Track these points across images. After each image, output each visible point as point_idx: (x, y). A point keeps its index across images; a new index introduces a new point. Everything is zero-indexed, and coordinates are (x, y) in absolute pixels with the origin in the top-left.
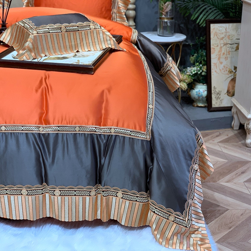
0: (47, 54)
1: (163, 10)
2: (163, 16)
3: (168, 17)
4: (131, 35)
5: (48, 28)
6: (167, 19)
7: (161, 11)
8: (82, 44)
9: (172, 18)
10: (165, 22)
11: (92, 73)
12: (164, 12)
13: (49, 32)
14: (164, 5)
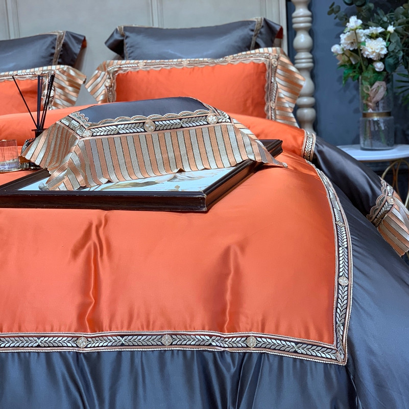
0: (113, 177)
1: (369, 99)
2: (370, 111)
3: (381, 111)
4: (303, 142)
5: (116, 123)
6: (379, 114)
7: (365, 102)
8: (190, 154)
9: (389, 114)
10: (374, 122)
11: (204, 209)
12: (371, 102)
13: (119, 133)
14: (370, 89)
